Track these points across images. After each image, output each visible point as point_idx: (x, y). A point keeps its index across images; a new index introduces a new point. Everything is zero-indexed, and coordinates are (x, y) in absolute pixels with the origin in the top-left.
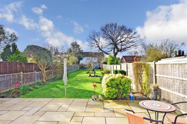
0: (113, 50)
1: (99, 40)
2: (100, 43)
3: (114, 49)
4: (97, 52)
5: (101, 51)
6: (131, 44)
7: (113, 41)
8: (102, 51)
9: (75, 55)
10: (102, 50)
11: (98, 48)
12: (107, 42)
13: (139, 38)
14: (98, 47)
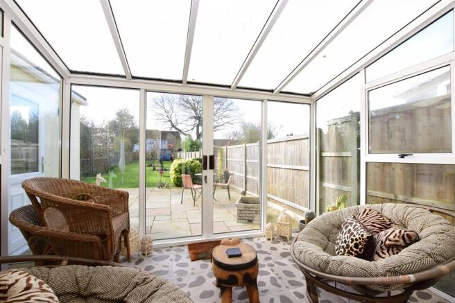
0: (195, 128)
1: (172, 108)
2: (173, 114)
3: (198, 127)
4: (168, 130)
5: (174, 130)
6: (226, 120)
7: (196, 114)
8: (177, 129)
9: (126, 134)
10: (177, 127)
11: (170, 123)
12: (187, 114)
13: (238, 112)
14: (170, 121)
